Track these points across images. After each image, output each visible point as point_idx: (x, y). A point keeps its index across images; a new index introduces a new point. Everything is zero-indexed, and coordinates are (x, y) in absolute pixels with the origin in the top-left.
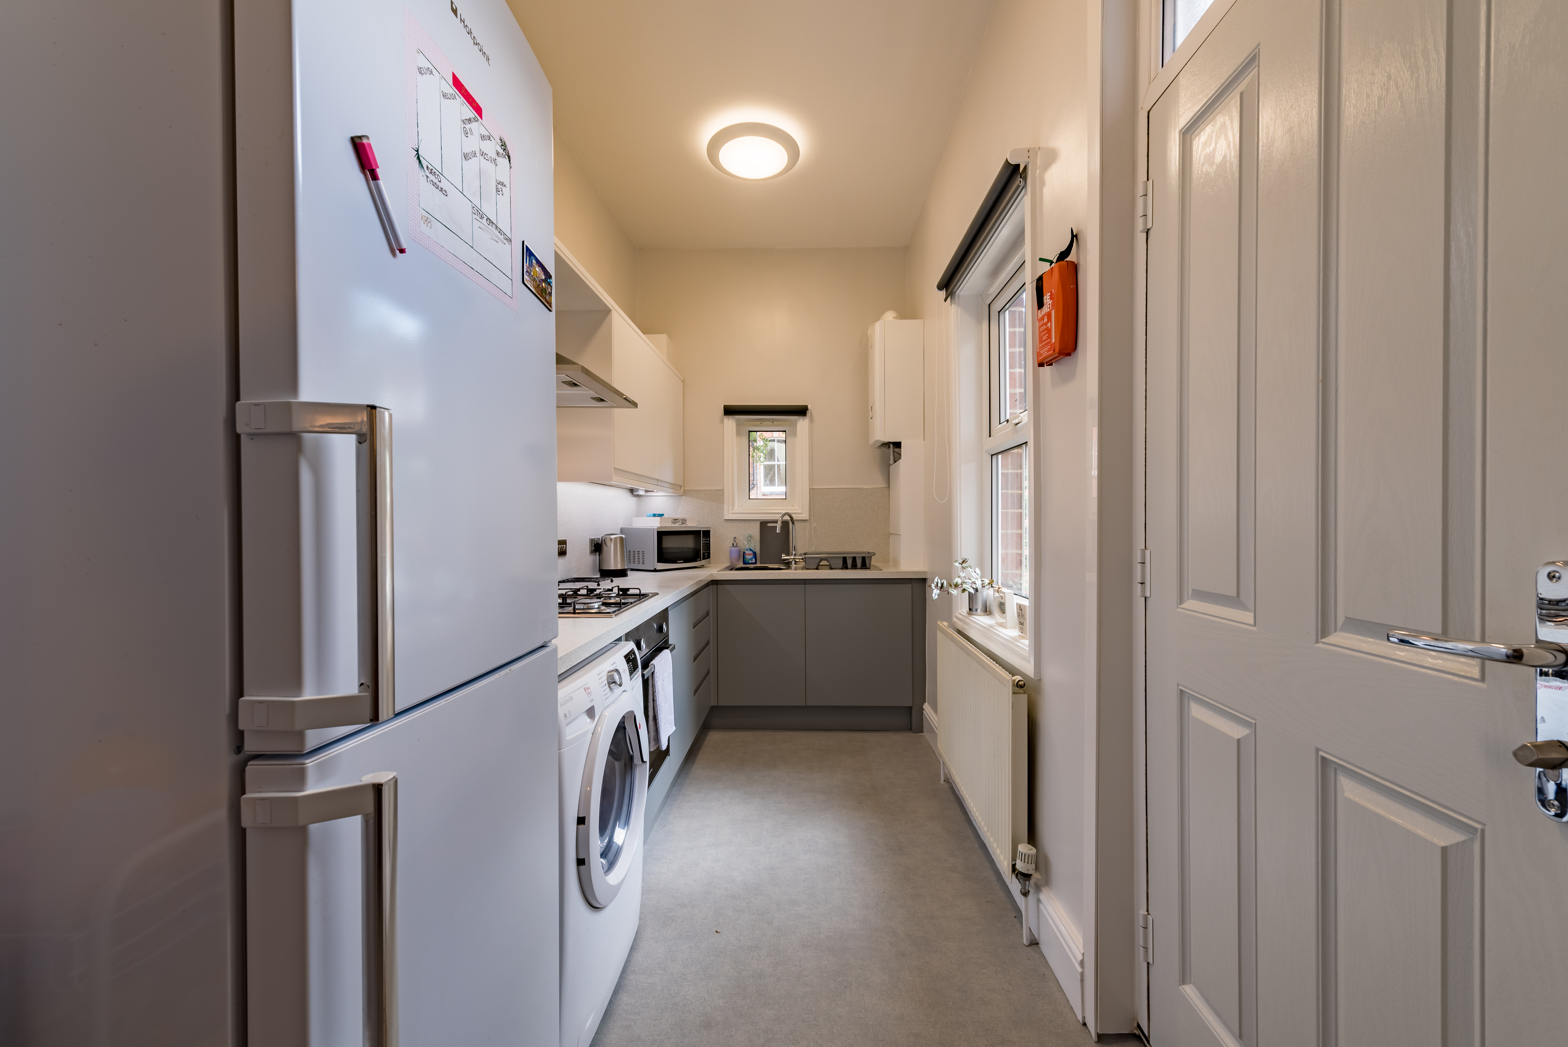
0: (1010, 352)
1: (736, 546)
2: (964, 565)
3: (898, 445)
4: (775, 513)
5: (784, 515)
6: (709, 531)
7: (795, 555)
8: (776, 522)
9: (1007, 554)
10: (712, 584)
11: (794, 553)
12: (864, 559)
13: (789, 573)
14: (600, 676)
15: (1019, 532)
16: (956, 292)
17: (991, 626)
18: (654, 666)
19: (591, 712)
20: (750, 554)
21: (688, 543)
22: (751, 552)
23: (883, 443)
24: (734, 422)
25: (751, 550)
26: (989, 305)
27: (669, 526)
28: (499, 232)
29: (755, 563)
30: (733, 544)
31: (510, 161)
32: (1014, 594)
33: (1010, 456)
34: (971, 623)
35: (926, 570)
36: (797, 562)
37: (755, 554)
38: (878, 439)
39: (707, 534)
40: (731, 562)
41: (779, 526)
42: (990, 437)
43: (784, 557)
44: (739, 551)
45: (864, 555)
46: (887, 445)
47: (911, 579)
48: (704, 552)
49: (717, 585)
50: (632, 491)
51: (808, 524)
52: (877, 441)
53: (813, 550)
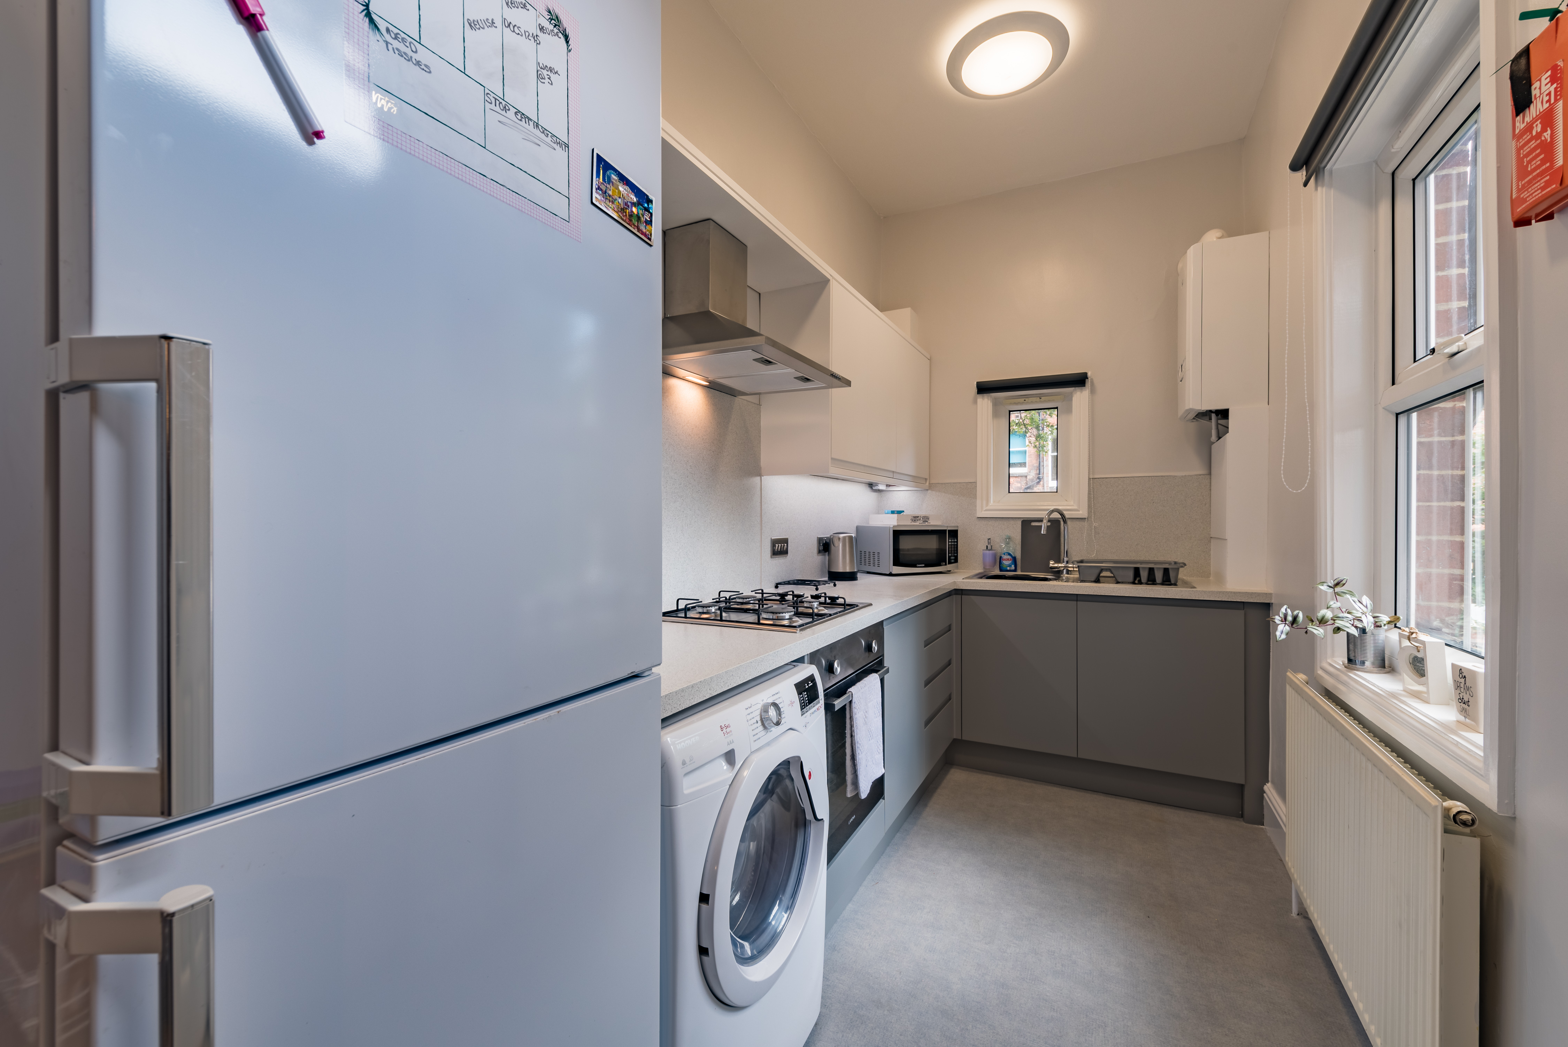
0: (1437, 244)
1: (991, 549)
2: (1337, 589)
3: (1223, 414)
4: (1040, 509)
5: (1053, 511)
6: (957, 530)
7: (1067, 562)
8: (1041, 520)
9: (1429, 576)
10: (956, 594)
11: (1066, 559)
12: (1166, 571)
13: (1054, 586)
14: (749, 711)
15: (1458, 538)
16: (1325, 167)
17: (1393, 695)
18: (852, 694)
19: (730, 757)
20: (1008, 559)
21: (932, 544)
22: (1009, 557)
23: (1199, 413)
24: (989, 401)
25: (1009, 554)
26: (1393, 174)
27: (907, 524)
28: (543, 132)
29: (1015, 570)
30: (987, 546)
31: (567, 42)
32: (1446, 644)
33: (1436, 414)
34: (1352, 683)
35: (1270, 591)
36: (1070, 571)
37: (1014, 559)
38: (1191, 407)
39: (954, 534)
40: (984, 568)
41: (1044, 525)
42: (1393, 384)
43: (1052, 564)
44: (995, 556)
45: (1166, 566)
46: (1206, 415)
47: (1243, 602)
48: (950, 555)
49: (962, 595)
50: (871, 485)
51: (1086, 524)
52: (1189, 411)
53: (1093, 556)
